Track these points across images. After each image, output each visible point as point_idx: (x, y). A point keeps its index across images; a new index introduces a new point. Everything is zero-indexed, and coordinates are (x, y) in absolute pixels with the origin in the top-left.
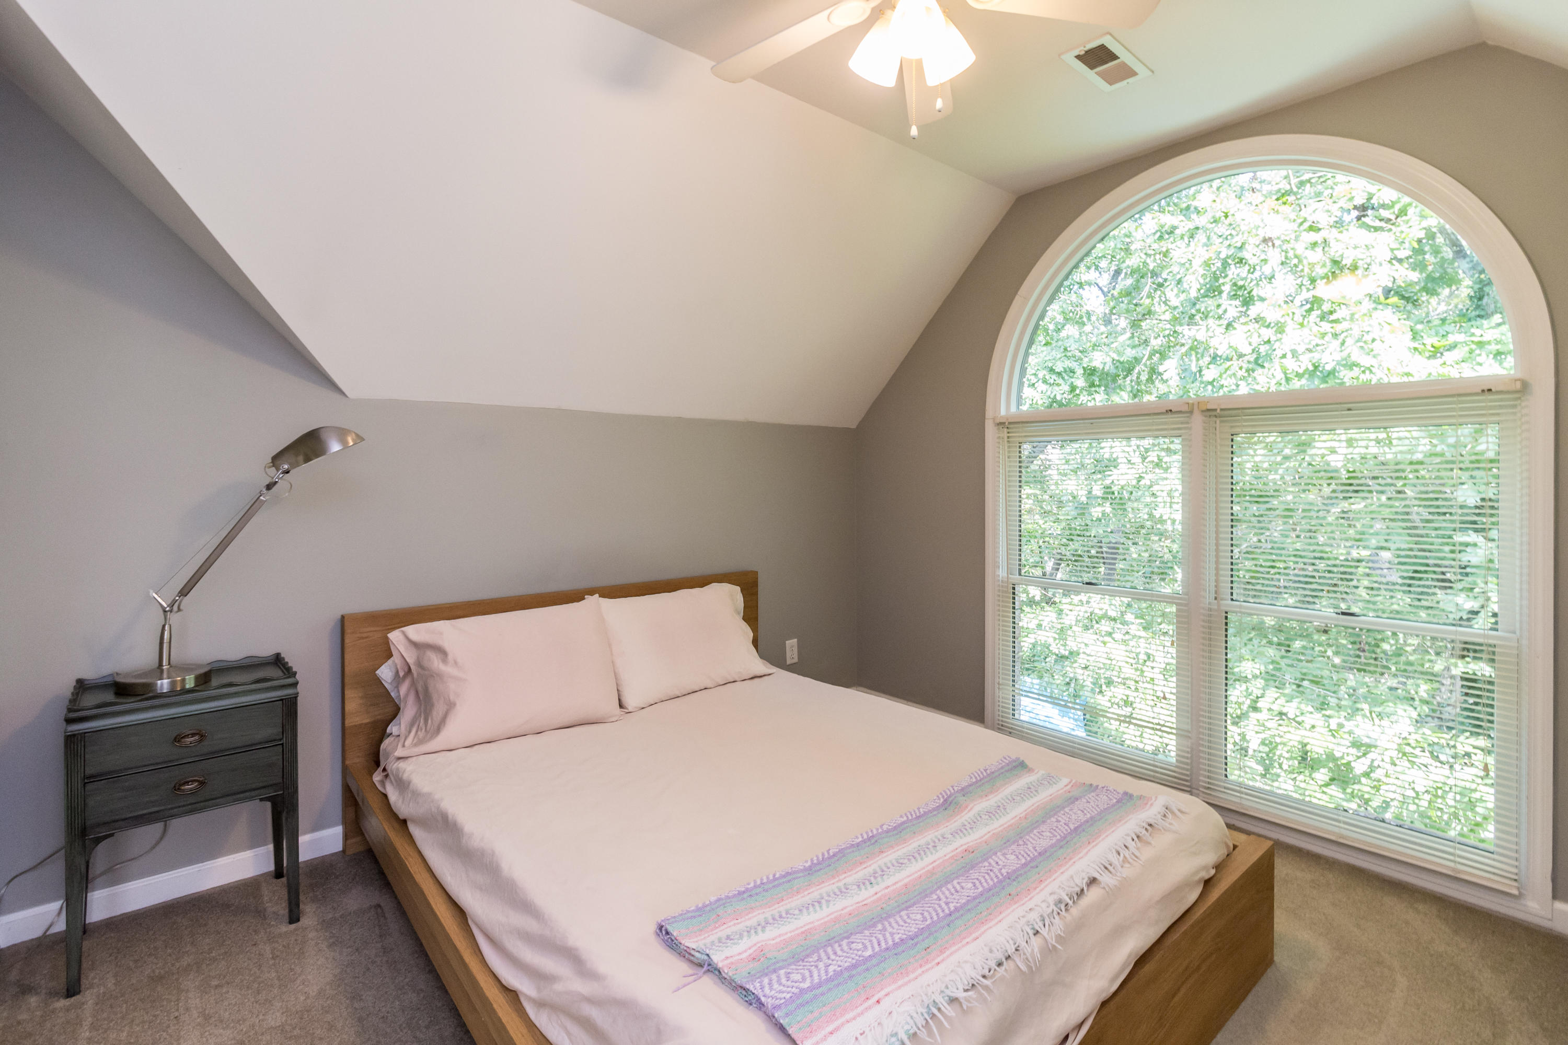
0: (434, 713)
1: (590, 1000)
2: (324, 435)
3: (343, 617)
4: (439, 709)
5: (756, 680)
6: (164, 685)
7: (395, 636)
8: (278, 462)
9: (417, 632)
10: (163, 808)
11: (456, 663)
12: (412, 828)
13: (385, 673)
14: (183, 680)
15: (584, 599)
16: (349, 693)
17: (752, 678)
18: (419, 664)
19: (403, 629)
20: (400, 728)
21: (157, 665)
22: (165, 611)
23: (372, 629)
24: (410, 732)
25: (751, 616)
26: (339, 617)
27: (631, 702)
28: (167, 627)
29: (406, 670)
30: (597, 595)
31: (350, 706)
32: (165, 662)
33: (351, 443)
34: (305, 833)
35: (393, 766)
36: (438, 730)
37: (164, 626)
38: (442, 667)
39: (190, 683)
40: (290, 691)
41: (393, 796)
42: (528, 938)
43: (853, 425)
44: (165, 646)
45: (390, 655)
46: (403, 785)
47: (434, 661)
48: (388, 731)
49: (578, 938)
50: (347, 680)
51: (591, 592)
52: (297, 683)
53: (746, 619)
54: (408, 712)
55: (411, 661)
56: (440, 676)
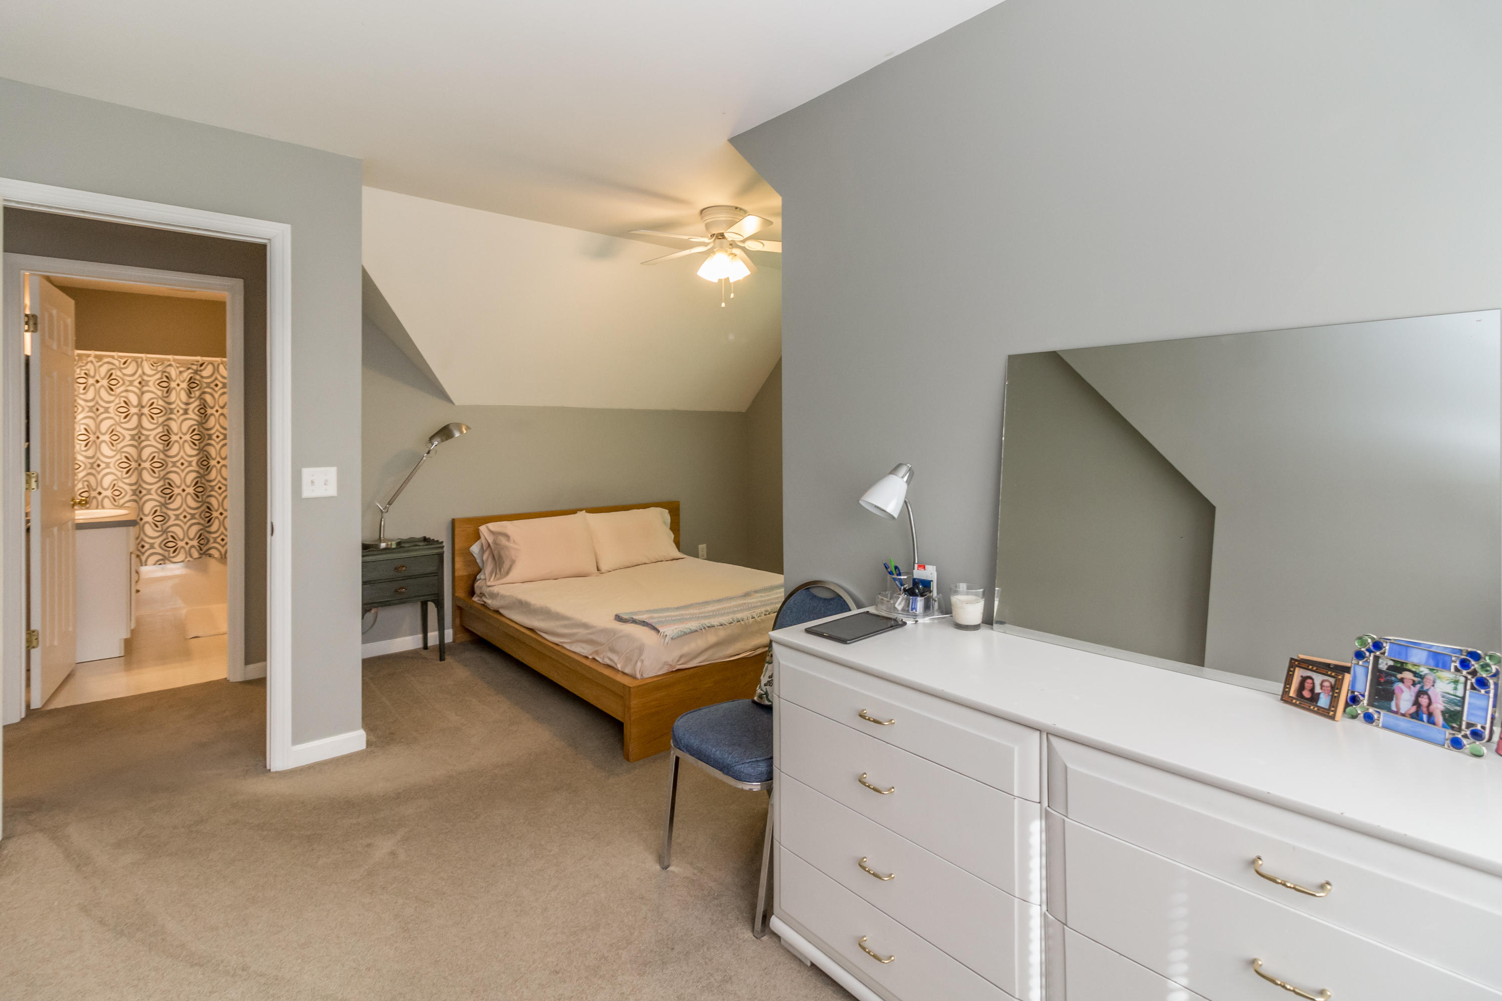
0: (505, 566)
1: (591, 634)
2: (451, 427)
3: (453, 521)
4: (506, 566)
5: (674, 561)
6: (383, 545)
7: (483, 529)
8: (433, 441)
9: (493, 526)
10: (391, 599)
11: (514, 541)
12: (502, 611)
13: (475, 549)
14: (391, 544)
15: (576, 513)
16: (457, 559)
17: (672, 560)
18: (495, 542)
19: (487, 525)
20: (485, 576)
21: (378, 537)
22: (382, 512)
23: (469, 526)
24: (491, 576)
25: (675, 527)
26: (451, 520)
27: (603, 568)
28: (383, 520)
29: (487, 545)
30: (584, 511)
31: (458, 565)
32: (382, 536)
33: (465, 432)
34: (431, 632)
35: (486, 590)
36: (508, 573)
37: (381, 519)
38: (507, 543)
39: (394, 546)
40: (440, 550)
41: (489, 601)
42: (566, 626)
43: (744, 411)
44: (382, 528)
45: (479, 538)
46: (493, 596)
47: (503, 541)
48: (478, 577)
49: (585, 620)
50: (456, 552)
51: (581, 510)
52: (444, 547)
53: (671, 529)
54: (488, 568)
55: (490, 541)
56: (507, 547)
